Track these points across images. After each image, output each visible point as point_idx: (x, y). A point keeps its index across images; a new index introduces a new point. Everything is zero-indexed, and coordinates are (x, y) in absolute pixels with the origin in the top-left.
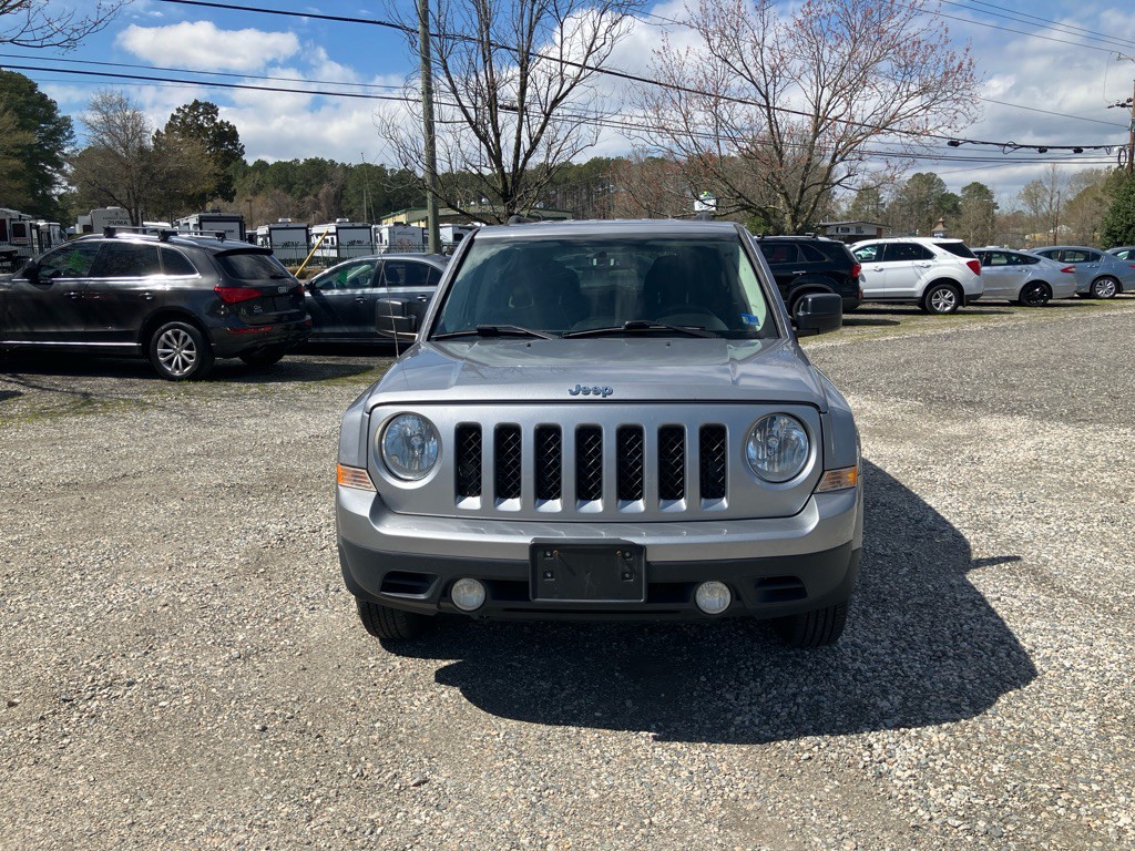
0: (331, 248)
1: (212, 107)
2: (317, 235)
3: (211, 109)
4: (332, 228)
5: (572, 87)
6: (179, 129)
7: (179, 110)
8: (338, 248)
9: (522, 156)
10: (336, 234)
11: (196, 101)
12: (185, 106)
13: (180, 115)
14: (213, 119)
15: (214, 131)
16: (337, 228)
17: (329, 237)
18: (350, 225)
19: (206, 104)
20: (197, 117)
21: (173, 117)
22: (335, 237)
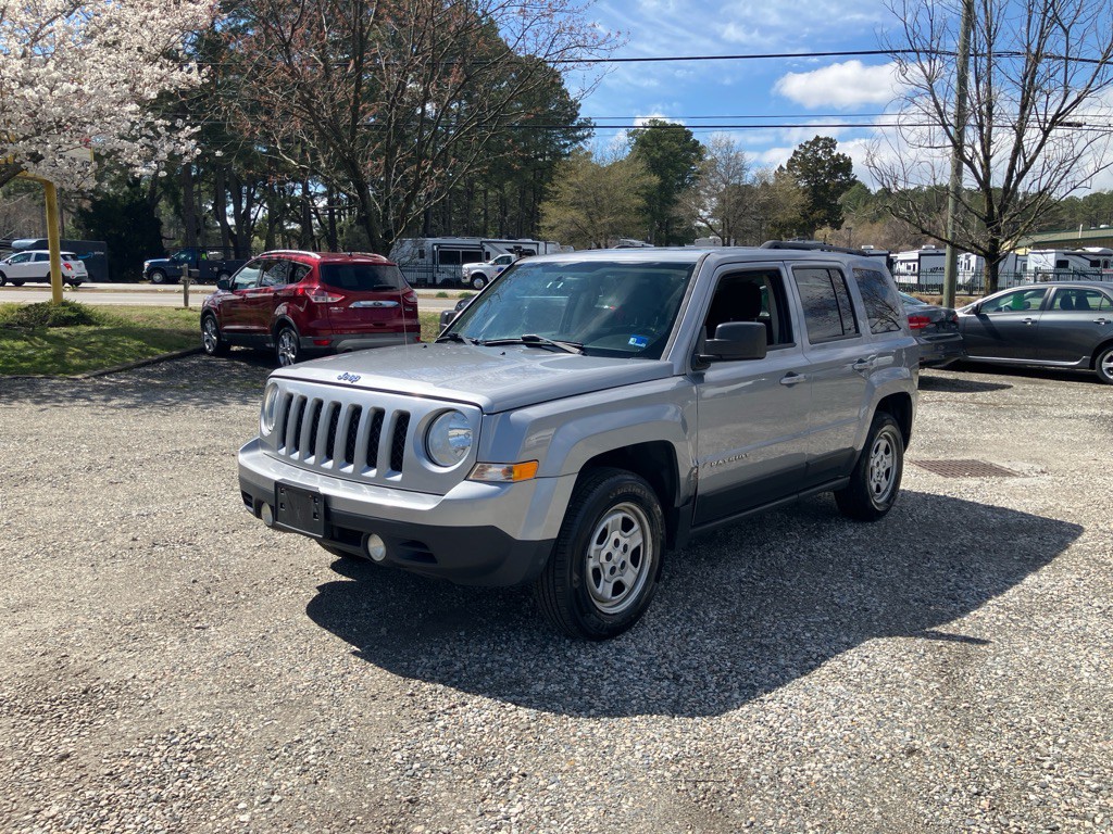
0: (912, 275)
1: (831, 141)
2: (902, 262)
3: (830, 143)
4: (914, 255)
5: (1079, 100)
6: (799, 164)
7: (801, 146)
8: (918, 275)
9: (1015, 179)
10: (919, 261)
11: (817, 137)
12: (807, 143)
13: (802, 151)
14: (831, 152)
15: (830, 164)
16: (920, 255)
17: (911, 264)
18: (935, 252)
19: (826, 139)
20: (815, 152)
21: (796, 153)
22: (917, 264)
